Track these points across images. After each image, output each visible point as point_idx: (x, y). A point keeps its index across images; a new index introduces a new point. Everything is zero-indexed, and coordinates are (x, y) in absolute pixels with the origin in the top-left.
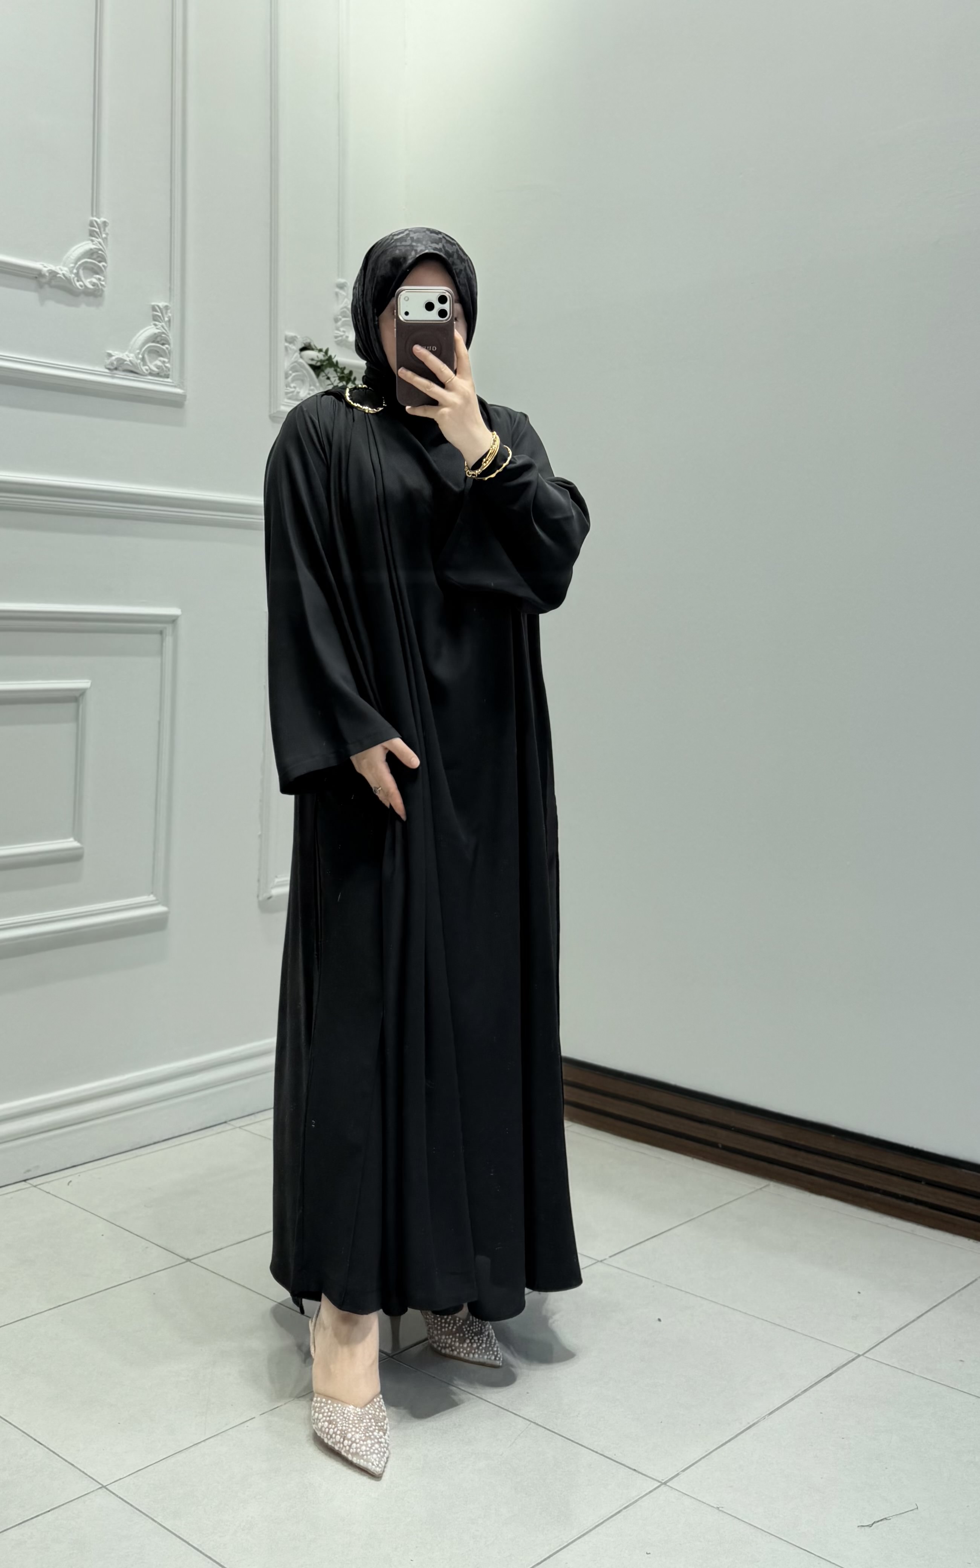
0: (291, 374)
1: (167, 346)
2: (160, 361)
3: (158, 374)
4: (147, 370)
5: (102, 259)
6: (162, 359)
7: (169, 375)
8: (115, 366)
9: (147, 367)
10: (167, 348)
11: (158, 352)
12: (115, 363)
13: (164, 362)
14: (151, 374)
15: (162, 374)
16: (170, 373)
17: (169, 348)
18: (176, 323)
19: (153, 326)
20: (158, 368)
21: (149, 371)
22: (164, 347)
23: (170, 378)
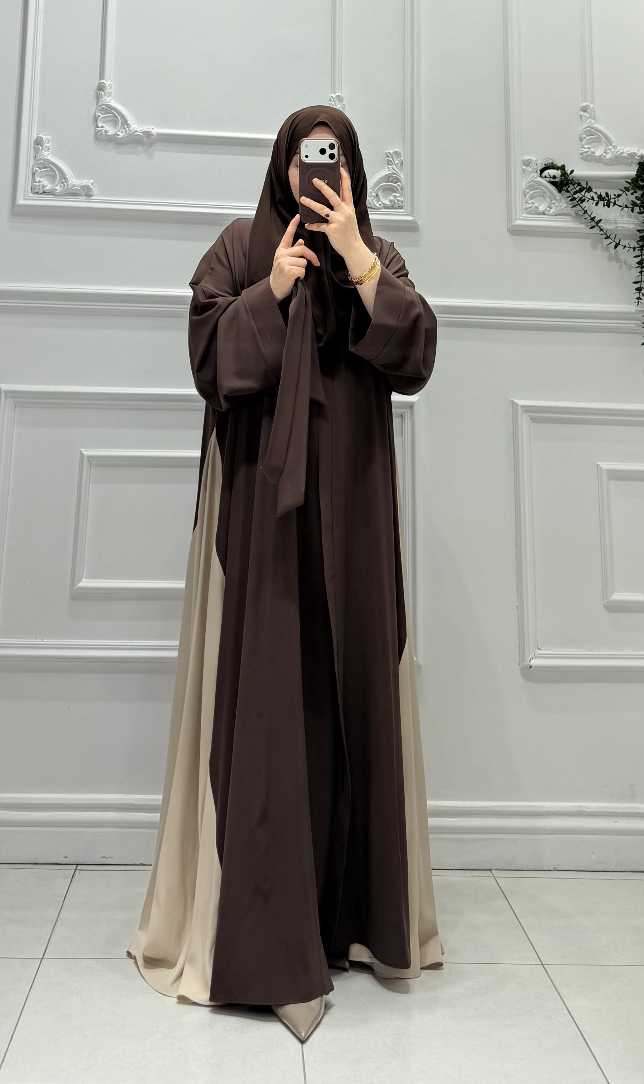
0: (528, 193)
1: (398, 183)
2: (393, 196)
3: (393, 206)
4: (380, 205)
6: (394, 194)
7: (402, 206)
9: (380, 203)
10: (398, 185)
11: (393, 189)
13: (395, 197)
14: (386, 207)
15: (395, 206)
16: (403, 204)
17: (401, 185)
18: (406, 163)
20: (391, 202)
21: (382, 205)
22: (396, 185)
23: (402, 208)
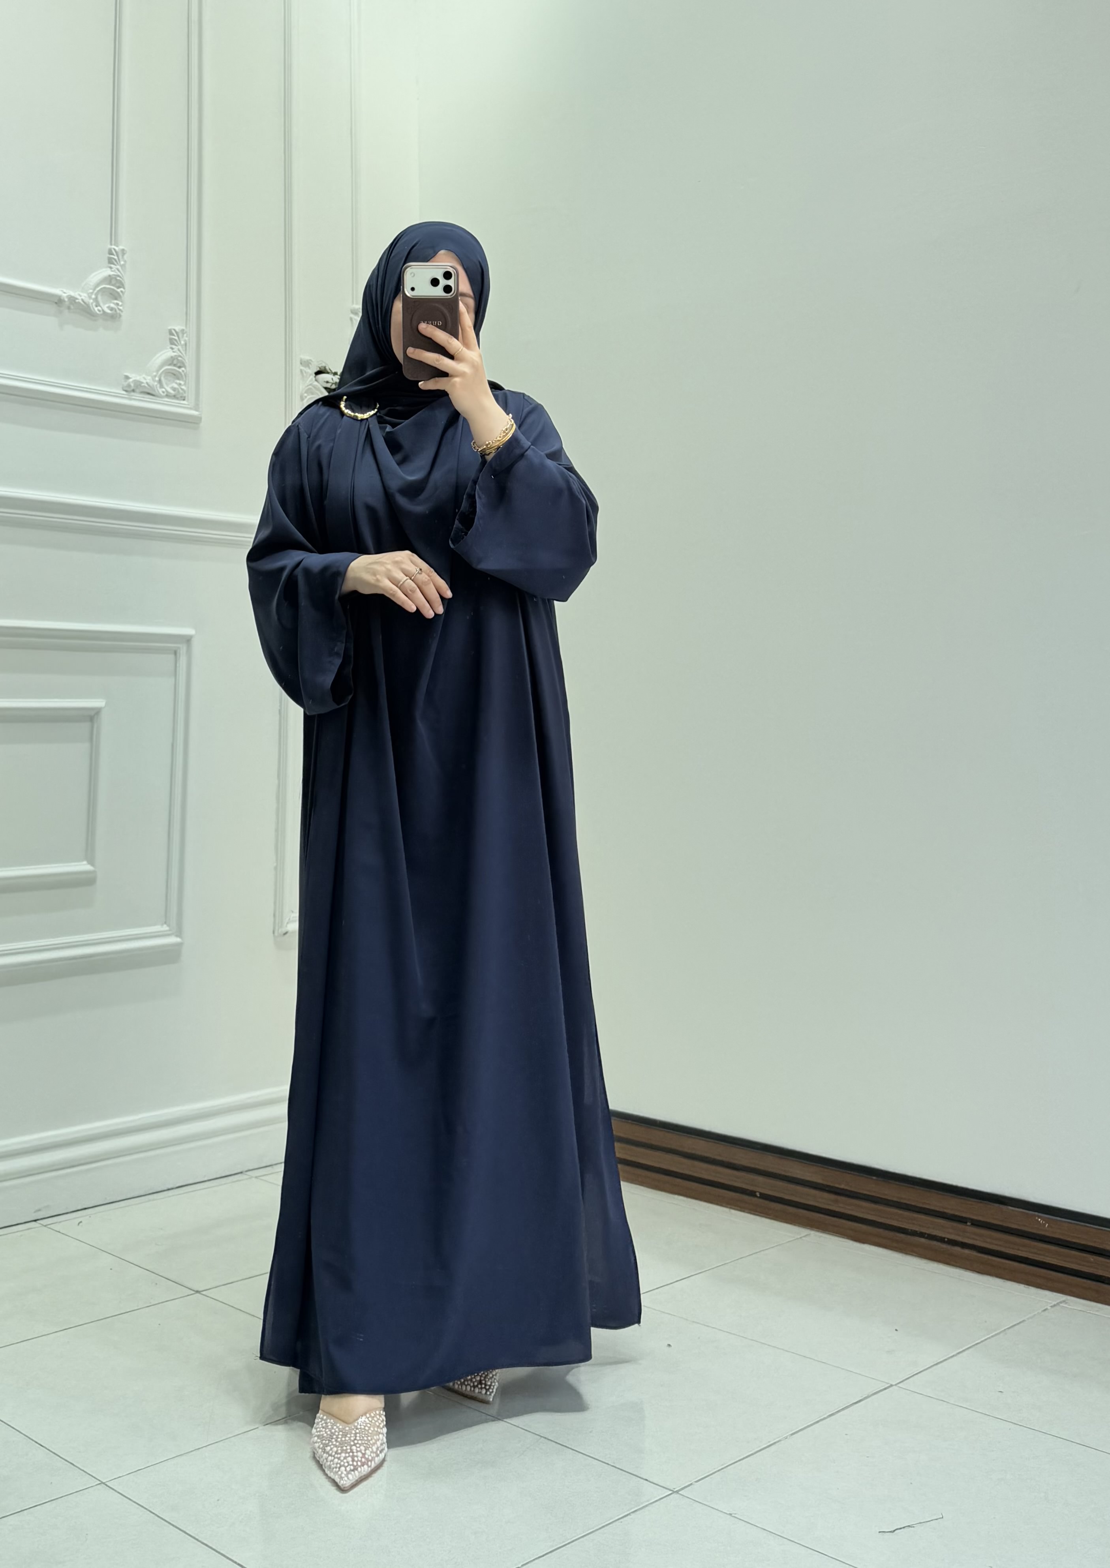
1: (183, 369)
2: (176, 383)
3: (174, 396)
4: (163, 392)
5: (121, 285)
6: (178, 381)
7: (185, 397)
8: (132, 388)
9: (164, 390)
10: (183, 371)
11: (175, 375)
12: (132, 385)
13: (180, 384)
14: (168, 396)
15: (178, 396)
16: (186, 395)
17: (185, 371)
18: (193, 345)
19: (170, 350)
20: (175, 391)
21: (165, 393)
22: (180, 370)
23: (184, 400)
